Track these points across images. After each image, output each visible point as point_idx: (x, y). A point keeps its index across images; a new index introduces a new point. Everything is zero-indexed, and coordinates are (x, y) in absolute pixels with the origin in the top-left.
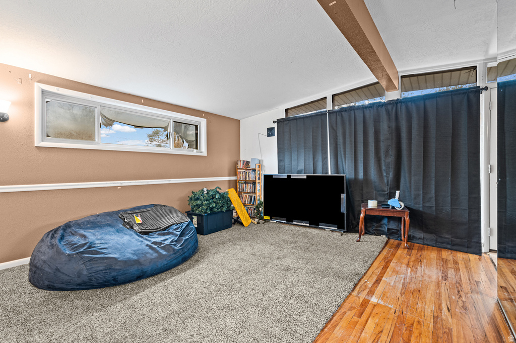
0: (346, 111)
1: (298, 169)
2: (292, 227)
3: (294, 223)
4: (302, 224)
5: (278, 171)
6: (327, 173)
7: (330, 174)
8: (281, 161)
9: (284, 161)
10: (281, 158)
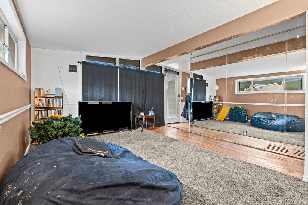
0: (127, 69)
1: (100, 98)
2: (104, 135)
3: (104, 133)
4: (108, 132)
5: (83, 99)
6: (117, 101)
7: (118, 101)
8: (85, 92)
9: (87, 92)
10: (85, 90)
